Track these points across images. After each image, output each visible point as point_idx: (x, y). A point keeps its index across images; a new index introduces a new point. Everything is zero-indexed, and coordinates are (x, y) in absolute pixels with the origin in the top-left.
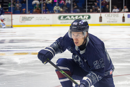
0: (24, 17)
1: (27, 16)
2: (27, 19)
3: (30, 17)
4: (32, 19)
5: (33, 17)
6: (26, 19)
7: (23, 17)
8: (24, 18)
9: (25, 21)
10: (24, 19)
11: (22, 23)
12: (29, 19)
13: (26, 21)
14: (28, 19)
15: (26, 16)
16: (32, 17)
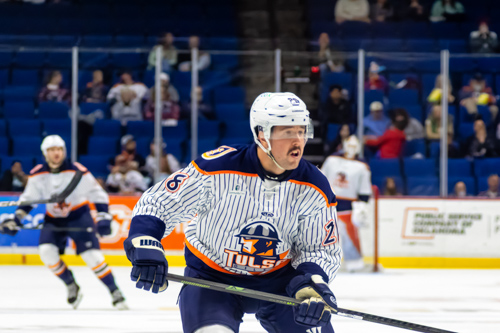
0: (429, 216)
1: (440, 211)
2: (442, 224)
3: (460, 216)
4: (469, 224)
5: (479, 217)
6: (438, 227)
7: (423, 216)
8: (426, 220)
9: (432, 238)
10: (429, 224)
11: (412, 244)
12: (452, 227)
13: (439, 237)
14: (449, 224)
15: (436, 209)
16: (473, 217)
